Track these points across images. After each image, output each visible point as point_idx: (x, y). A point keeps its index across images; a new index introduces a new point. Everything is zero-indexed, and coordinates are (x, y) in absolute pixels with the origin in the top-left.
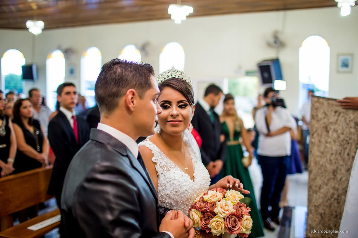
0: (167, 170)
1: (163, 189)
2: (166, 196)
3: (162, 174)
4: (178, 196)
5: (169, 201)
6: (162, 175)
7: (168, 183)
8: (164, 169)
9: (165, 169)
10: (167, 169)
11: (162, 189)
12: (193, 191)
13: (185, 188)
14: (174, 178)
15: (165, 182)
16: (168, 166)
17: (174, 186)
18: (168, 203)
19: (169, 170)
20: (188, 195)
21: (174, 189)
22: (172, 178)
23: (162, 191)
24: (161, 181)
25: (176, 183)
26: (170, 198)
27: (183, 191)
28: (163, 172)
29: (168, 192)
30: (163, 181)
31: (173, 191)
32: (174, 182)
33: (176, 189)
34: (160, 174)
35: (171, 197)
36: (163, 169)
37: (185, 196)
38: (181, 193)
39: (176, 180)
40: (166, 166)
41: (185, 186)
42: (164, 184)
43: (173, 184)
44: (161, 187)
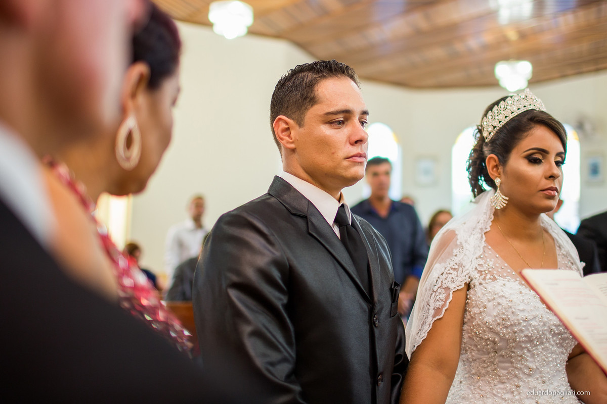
0: (490, 279)
1: (481, 312)
2: (484, 326)
3: (480, 284)
4: (506, 327)
5: (490, 336)
6: (481, 287)
7: (489, 301)
8: (485, 277)
9: (488, 276)
10: (492, 277)
11: (479, 312)
12: (544, 325)
13: (522, 315)
14: (501, 294)
15: (484, 299)
16: (495, 272)
17: (500, 307)
18: (489, 339)
19: (495, 279)
20: (530, 330)
21: (499, 314)
22: (498, 294)
23: (479, 315)
24: (479, 297)
25: (503, 302)
26: (491, 330)
27: (518, 320)
28: (483, 282)
29: (488, 319)
30: (481, 297)
31: (497, 318)
32: (500, 301)
33: (503, 313)
34: (477, 284)
35: (493, 328)
36: (483, 276)
37: (522, 331)
38: (512, 323)
39: (506, 298)
40: (489, 271)
41: (523, 311)
42: (482, 302)
43: (499, 304)
44: (477, 309)
